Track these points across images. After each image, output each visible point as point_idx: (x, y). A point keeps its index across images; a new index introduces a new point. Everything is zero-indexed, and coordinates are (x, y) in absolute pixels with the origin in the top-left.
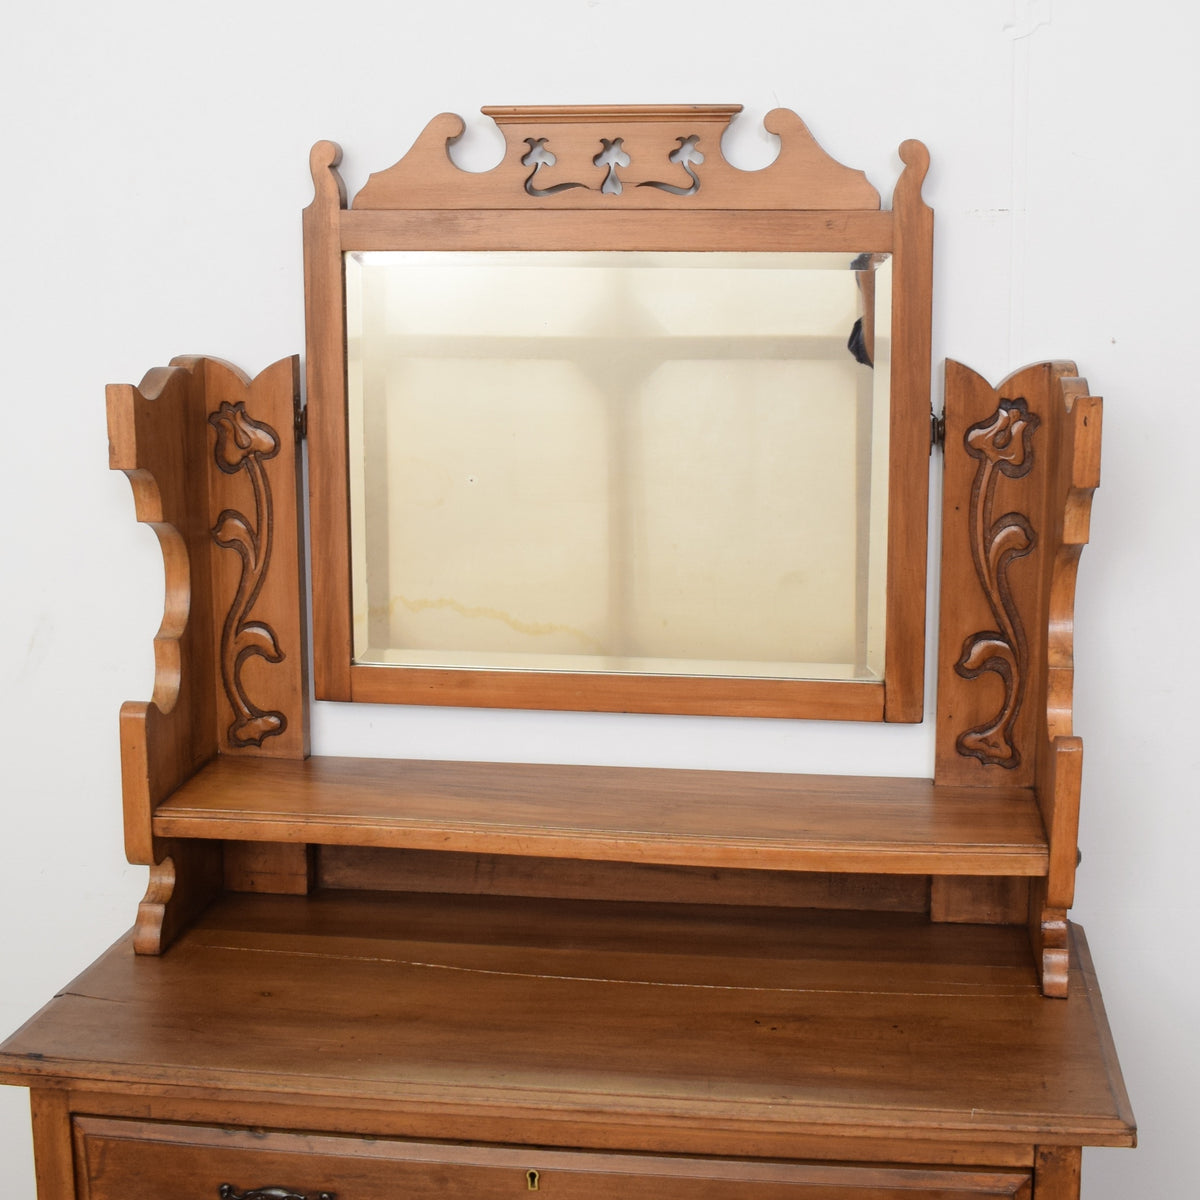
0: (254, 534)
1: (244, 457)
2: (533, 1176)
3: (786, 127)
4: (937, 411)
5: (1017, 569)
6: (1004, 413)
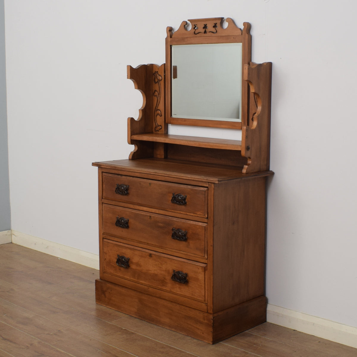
0: (159, 94)
1: (158, 81)
2: (150, 184)
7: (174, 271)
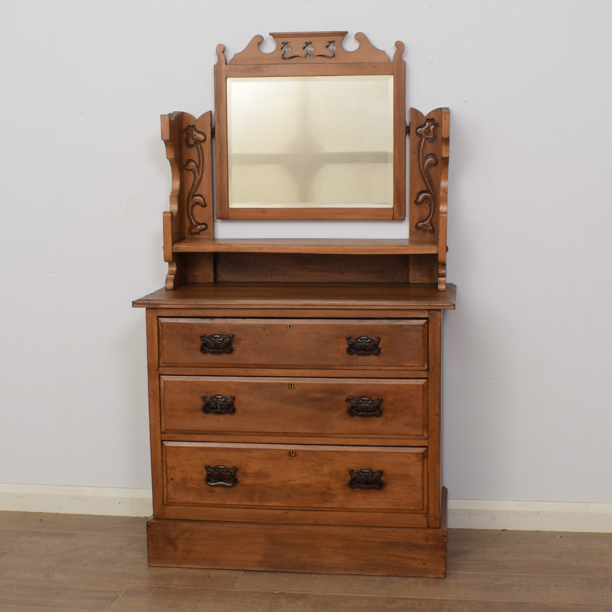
0: (198, 167)
1: (195, 143)
2: (290, 326)
3: (361, 38)
4: (408, 124)
5: (432, 171)
6: (428, 124)
7: (351, 472)
